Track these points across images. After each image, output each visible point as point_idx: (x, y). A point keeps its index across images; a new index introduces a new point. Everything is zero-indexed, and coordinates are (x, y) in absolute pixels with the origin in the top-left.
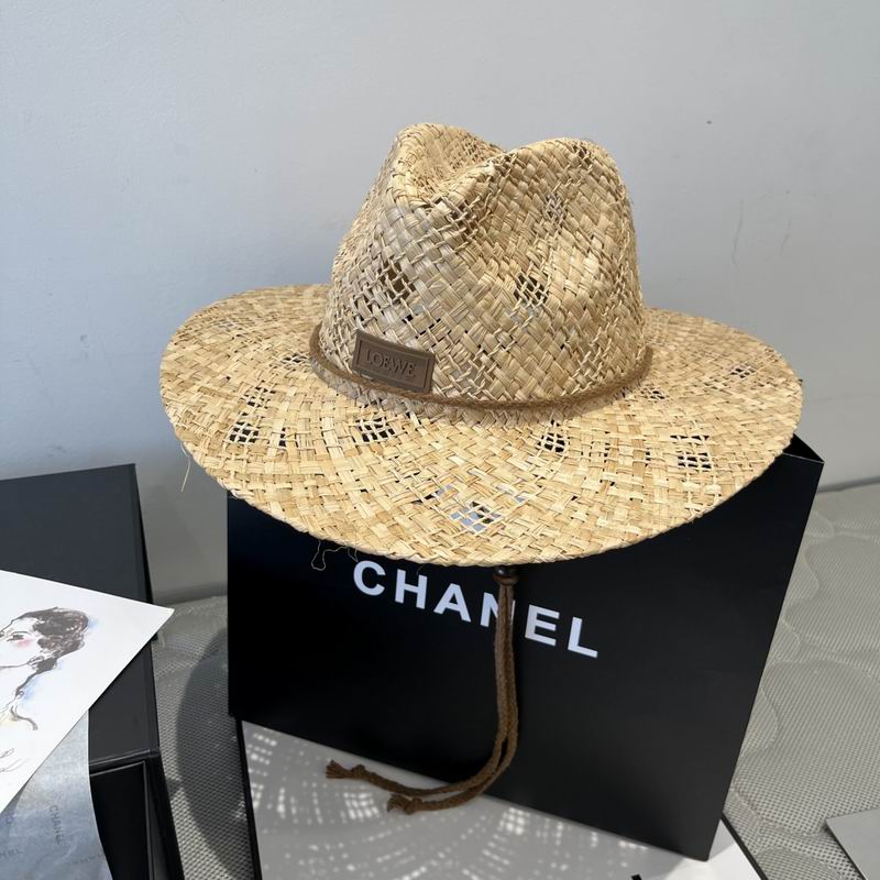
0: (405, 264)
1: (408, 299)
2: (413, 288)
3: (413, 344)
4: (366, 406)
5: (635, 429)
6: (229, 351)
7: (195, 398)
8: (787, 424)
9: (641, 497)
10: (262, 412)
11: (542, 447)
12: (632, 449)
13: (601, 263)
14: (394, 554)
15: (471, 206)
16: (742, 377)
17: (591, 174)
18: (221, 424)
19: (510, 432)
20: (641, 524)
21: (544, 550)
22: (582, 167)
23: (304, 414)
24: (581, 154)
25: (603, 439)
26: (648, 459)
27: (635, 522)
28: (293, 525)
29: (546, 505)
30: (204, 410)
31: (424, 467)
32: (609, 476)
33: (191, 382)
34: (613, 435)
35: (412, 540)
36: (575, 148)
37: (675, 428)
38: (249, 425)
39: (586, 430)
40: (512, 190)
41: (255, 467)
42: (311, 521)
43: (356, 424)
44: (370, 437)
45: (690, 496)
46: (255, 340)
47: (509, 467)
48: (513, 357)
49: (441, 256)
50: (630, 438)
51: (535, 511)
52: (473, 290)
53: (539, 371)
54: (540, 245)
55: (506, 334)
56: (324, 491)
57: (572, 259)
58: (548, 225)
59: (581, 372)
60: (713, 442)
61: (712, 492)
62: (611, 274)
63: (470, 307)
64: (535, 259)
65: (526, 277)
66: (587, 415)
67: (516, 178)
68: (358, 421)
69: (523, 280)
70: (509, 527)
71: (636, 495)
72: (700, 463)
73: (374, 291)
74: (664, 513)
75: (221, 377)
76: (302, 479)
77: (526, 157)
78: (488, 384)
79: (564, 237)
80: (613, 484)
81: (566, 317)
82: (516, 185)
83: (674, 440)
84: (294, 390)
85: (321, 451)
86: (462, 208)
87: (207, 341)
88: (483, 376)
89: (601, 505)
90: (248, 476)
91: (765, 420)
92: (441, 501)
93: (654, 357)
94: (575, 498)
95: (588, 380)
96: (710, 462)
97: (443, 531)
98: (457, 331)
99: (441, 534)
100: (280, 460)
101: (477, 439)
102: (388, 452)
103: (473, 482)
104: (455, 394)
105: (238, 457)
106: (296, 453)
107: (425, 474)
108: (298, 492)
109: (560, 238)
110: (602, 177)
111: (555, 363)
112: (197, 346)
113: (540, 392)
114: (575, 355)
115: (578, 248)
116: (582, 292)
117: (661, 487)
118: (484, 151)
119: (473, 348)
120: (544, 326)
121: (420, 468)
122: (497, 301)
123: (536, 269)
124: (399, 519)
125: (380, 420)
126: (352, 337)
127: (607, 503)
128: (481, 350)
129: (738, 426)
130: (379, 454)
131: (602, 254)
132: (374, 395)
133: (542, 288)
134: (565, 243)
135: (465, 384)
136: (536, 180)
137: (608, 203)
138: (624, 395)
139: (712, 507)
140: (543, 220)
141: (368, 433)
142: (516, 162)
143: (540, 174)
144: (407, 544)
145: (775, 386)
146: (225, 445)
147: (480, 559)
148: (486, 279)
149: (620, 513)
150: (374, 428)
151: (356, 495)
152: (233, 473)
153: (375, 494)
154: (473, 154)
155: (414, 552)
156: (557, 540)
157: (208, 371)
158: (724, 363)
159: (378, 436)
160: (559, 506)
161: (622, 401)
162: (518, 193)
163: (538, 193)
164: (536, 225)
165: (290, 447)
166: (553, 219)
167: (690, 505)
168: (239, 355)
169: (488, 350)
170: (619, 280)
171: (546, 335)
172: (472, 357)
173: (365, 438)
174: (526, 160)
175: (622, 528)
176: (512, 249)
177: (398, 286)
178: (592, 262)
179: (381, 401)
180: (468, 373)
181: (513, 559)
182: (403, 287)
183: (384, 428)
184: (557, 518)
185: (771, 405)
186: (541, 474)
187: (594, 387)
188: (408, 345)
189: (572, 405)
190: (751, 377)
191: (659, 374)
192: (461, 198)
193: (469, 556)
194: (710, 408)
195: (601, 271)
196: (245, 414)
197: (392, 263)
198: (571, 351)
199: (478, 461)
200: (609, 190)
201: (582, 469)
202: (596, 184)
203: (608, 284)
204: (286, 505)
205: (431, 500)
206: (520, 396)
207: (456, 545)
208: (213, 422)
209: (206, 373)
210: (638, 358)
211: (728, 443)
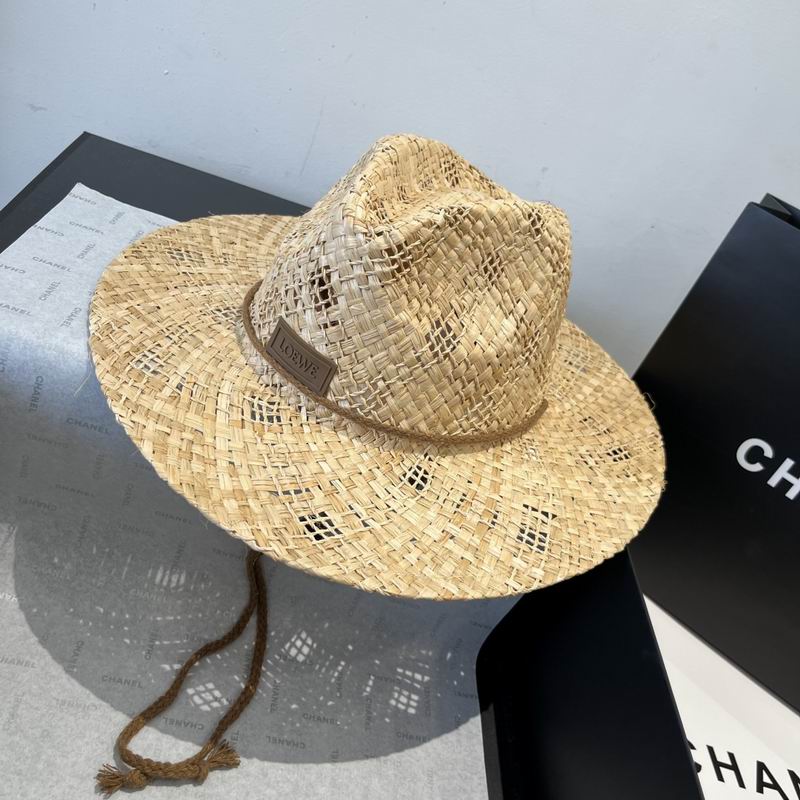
0: (335, 278)
1: (329, 309)
2: (336, 303)
3: (322, 349)
4: (267, 386)
5: (495, 487)
6: (169, 285)
7: (121, 313)
8: (630, 528)
9: (472, 559)
10: (175, 349)
11: (405, 480)
12: (483, 507)
13: (518, 328)
14: (234, 532)
15: (410, 247)
16: (615, 460)
17: (537, 243)
18: (133, 347)
19: (384, 454)
20: (461, 585)
21: (367, 580)
22: (530, 235)
23: (210, 369)
24: (533, 223)
25: (462, 487)
26: (493, 523)
27: (458, 581)
28: (157, 470)
29: (386, 539)
30: (125, 328)
31: (293, 463)
32: (452, 528)
33: (124, 298)
34: (474, 486)
35: (255, 526)
36: (530, 216)
37: (531, 497)
38: (158, 357)
39: (452, 473)
40: (455, 241)
41: (146, 401)
42: (174, 473)
43: (250, 399)
44: (258, 417)
45: (514, 573)
46: (197, 283)
47: (368, 490)
48: (408, 390)
49: (367, 283)
50: (487, 494)
51: (373, 540)
52: (389, 322)
53: (429, 409)
54: (467, 297)
55: (407, 370)
56: (196, 449)
57: (493, 317)
58: (481, 281)
59: (467, 419)
60: (557, 525)
61: (536, 576)
62: (524, 339)
63: (380, 337)
64: (458, 309)
65: (443, 323)
66: (460, 457)
67: (462, 230)
68: (254, 397)
69: (438, 324)
70: (345, 546)
71: (469, 556)
72: (536, 542)
73: (304, 288)
74: (485, 583)
75: (152, 304)
76: (183, 429)
77: (479, 214)
78: (378, 407)
79: (492, 294)
80: (452, 537)
81: (468, 369)
82: (461, 237)
83: (525, 510)
84: (211, 342)
85: (210, 410)
86: (400, 248)
87: (154, 267)
88: (375, 399)
89: (433, 555)
90: (137, 406)
91: (613, 515)
92: (295, 500)
93: (548, 410)
94: (414, 539)
95: (472, 425)
96: (546, 545)
97: (285, 528)
98: (363, 353)
99: (283, 531)
100: (170, 403)
101: (351, 452)
102: (269, 437)
103: (333, 492)
104: (346, 405)
105: (136, 384)
106: (187, 402)
107: (292, 470)
108: (173, 441)
109: (488, 294)
110: (547, 248)
111: (445, 405)
112: (143, 268)
113: (423, 427)
114: (467, 403)
115: (501, 307)
116: (491, 351)
117: (493, 556)
118: (461, 172)
119: (373, 372)
120: (444, 372)
121: (290, 463)
122: (407, 339)
123: (455, 317)
124: (251, 503)
125: (273, 403)
126: (275, 321)
127: (440, 554)
128: (380, 376)
129: (587, 516)
130: (259, 435)
131: (522, 319)
132: (277, 379)
133: (454, 337)
134: (490, 300)
135: (357, 400)
136: (482, 237)
137: (545, 273)
138: (502, 444)
139: (529, 590)
140: (476, 275)
141: (258, 411)
142: (467, 216)
143: (487, 232)
144: (250, 528)
145: (640, 481)
146: (128, 368)
147: (307, 566)
148: (403, 316)
149: (448, 567)
150: (264, 409)
151: (223, 464)
152: (124, 398)
153: (240, 471)
154: (449, 172)
155: (253, 537)
156: (382, 574)
157: (143, 294)
158: (605, 440)
159: (266, 418)
160: (396, 543)
161: (498, 450)
162: (460, 245)
163: (480, 249)
164: (469, 277)
165: (184, 394)
166: (487, 275)
167: (512, 582)
168: (177, 292)
169: (386, 377)
170: (530, 345)
171: (445, 380)
172: (371, 379)
173: (253, 416)
174: (478, 216)
175: (443, 583)
176: (439, 293)
177: (324, 294)
178: (510, 325)
179: (281, 386)
180: (362, 392)
181: (336, 578)
182: (327, 297)
183: (274, 413)
184: (391, 554)
185: (627, 501)
186: (394, 506)
187: (475, 433)
188: (317, 348)
189: (449, 445)
190: (622, 464)
191: (544, 430)
192: (402, 238)
193: (299, 561)
194: (571, 484)
195: (515, 334)
196: (159, 345)
197: (324, 272)
198: (464, 398)
199: (343, 475)
200: (550, 261)
201: (432, 514)
202: (539, 254)
203: (518, 348)
204: (158, 448)
205: (287, 496)
206: (404, 425)
207: (292, 546)
208: (127, 342)
209: (141, 296)
210: (528, 413)
211: (571, 530)
